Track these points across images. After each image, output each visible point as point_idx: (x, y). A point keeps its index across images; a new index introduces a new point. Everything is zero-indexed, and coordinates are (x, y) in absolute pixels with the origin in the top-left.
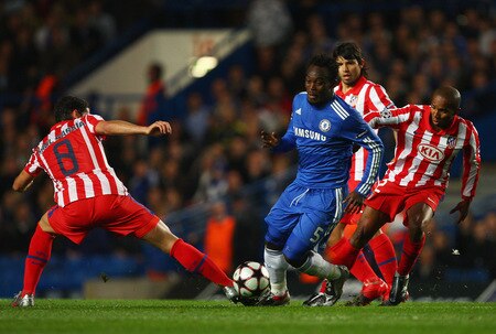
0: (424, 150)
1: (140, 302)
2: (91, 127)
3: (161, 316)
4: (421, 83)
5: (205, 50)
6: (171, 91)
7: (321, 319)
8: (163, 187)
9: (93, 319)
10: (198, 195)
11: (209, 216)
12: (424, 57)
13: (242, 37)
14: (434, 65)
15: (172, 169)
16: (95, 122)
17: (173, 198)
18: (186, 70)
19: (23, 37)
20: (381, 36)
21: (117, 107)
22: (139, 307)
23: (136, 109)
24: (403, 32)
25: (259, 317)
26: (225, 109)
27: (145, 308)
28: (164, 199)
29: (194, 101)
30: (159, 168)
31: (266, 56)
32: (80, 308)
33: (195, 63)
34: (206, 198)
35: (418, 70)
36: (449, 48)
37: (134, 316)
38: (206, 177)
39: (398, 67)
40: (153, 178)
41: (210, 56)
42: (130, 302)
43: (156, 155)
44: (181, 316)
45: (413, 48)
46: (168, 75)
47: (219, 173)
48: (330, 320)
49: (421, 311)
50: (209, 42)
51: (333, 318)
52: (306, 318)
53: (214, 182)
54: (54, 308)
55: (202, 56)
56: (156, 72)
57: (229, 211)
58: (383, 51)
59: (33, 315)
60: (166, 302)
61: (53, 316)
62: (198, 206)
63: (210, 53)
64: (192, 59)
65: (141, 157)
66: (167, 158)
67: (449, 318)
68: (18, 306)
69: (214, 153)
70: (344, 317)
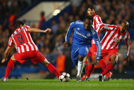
0: (114, 39)
1: (38, 80)
2: (26, 29)
3: (44, 84)
4: (119, 17)
5: (57, 8)
6: (47, 19)
7: (90, 85)
8: (44, 47)
9: (24, 85)
10: (55, 49)
11: (58, 55)
12: (120, 10)
13: (68, 4)
14: (123, 12)
15: (47, 42)
16: (27, 28)
17: (48, 50)
18: (51, 13)
19: (4, 4)
20: (108, 4)
21: (31, 24)
22: (38, 81)
23: (37, 24)
24: (114, 3)
25: (72, 84)
26: (63, 24)
27: (39, 82)
28: (45, 50)
29: (54, 22)
30: (44, 41)
31: (74, 9)
32: (21, 82)
33: (54, 11)
34: (57, 50)
35: (118, 13)
36: (127, 7)
37: (36, 84)
38: (57, 44)
39: (113, 13)
40: (42, 44)
41: (58, 9)
42: (35, 80)
43: (43, 38)
44: (50, 84)
45: (117, 7)
46: (46, 15)
47: (61, 43)
48: (93, 85)
49: (119, 83)
50: (58, 5)
51: (94, 85)
52: (86, 85)
53: (59, 45)
54: (13, 82)
55: (56, 9)
56: (43, 14)
57: (64, 54)
58: (108, 8)
59: (7, 84)
60: (46, 80)
61: (13, 84)
62: (55, 52)
63: (58, 8)
64: (53, 10)
65: (38, 38)
66: (46, 38)
67: (127, 85)
68: (3, 81)
69: (59, 37)
70: (97, 84)
